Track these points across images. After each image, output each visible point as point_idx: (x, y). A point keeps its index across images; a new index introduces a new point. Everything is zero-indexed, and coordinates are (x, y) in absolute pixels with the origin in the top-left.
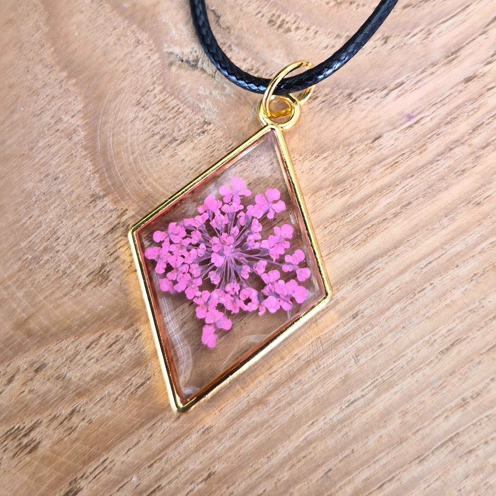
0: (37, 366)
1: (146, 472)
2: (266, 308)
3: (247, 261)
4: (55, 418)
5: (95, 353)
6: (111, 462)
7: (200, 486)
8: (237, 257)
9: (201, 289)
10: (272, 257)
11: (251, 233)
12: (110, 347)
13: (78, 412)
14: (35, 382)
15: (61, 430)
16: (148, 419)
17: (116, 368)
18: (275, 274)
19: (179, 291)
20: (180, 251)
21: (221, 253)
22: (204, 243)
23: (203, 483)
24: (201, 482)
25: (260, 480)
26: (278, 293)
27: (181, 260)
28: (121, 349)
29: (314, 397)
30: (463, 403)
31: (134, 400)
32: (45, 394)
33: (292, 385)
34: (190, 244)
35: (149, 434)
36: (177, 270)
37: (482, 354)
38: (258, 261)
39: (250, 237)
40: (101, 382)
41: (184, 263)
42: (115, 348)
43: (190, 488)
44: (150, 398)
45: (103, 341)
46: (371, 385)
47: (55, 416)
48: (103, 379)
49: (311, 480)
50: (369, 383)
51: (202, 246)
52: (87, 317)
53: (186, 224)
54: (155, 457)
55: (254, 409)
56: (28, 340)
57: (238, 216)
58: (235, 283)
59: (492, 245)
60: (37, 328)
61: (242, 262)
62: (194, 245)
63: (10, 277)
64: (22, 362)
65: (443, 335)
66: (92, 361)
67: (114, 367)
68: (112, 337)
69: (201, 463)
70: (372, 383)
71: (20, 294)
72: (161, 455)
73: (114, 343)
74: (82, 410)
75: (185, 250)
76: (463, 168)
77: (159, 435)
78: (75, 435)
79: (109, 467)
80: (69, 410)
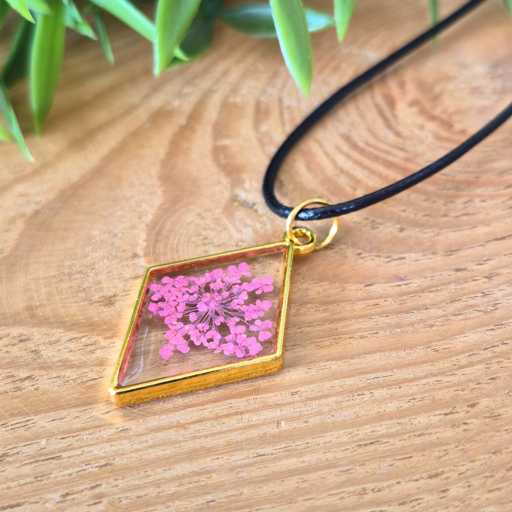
0: (23, 338)
1: (56, 442)
2: (223, 350)
3: (224, 315)
4: (12, 376)
5: (72, 346)
6: (33, 423)
7: (93, 470)
8: (217, 310)
9: (178, 320)
10: (245, 318)
11: (238, 299)
12: (86, 346)
13: (33, 379)
14: (15, 347)
15: (11, 386)
16: (82, 404)
17: (81, 361)
18: (242, 329)
19: (161, 315)
20: (177, 293)
21: (207, 304)
22: (198, 294)
23: (97, 468)
24: (96, 467)
25: (147, 485)
26: (237, 342)
27: (174, 298)
28: (94, 350)
29: (230, 439)
30: (362, 493)
31: (81, 387)
32: (17, 357)
33: (215, 423)
34: (187, 292)
35: (77, 415)
36: (168, 302)
37: (396, 460)
38: (233, 317)
39: (236, 301)
40: (64, 365)
41: (175, 301)
42: (90, 348)
43: (85, 467)
44: (95, 391)
45: (83, 340)
46: (284, 448)
47: (13, 375)
48: (67, 364)
49: (192, 502)
50: (283, 446)
51: (196, 295)
52: (82, 321)
53: (191, 280)
54: (71, 433)
55: (174, 429)
56: (29, 319)
57: (233, 287)
58: (207, 325)
59: (438, 382)
60: (41, 314)
61: (220, 314)
62: (189, 293)
63: (44, 278)
64: (15, 331)
65: (366, 433)
66: (67, 349)
67: (80, 360)
68: (92, 340)
69: (105, 452)
70: (286, 447)
71: (43, 290)
72: (76, 434)
73: (91, 345)
74: (36, 378)
75: (181, 293)
76: (432, 324)
77: (84, 419)
78: (19, 393)
79: (29, 426)
80: (26, 375)
